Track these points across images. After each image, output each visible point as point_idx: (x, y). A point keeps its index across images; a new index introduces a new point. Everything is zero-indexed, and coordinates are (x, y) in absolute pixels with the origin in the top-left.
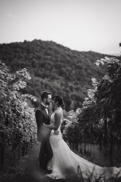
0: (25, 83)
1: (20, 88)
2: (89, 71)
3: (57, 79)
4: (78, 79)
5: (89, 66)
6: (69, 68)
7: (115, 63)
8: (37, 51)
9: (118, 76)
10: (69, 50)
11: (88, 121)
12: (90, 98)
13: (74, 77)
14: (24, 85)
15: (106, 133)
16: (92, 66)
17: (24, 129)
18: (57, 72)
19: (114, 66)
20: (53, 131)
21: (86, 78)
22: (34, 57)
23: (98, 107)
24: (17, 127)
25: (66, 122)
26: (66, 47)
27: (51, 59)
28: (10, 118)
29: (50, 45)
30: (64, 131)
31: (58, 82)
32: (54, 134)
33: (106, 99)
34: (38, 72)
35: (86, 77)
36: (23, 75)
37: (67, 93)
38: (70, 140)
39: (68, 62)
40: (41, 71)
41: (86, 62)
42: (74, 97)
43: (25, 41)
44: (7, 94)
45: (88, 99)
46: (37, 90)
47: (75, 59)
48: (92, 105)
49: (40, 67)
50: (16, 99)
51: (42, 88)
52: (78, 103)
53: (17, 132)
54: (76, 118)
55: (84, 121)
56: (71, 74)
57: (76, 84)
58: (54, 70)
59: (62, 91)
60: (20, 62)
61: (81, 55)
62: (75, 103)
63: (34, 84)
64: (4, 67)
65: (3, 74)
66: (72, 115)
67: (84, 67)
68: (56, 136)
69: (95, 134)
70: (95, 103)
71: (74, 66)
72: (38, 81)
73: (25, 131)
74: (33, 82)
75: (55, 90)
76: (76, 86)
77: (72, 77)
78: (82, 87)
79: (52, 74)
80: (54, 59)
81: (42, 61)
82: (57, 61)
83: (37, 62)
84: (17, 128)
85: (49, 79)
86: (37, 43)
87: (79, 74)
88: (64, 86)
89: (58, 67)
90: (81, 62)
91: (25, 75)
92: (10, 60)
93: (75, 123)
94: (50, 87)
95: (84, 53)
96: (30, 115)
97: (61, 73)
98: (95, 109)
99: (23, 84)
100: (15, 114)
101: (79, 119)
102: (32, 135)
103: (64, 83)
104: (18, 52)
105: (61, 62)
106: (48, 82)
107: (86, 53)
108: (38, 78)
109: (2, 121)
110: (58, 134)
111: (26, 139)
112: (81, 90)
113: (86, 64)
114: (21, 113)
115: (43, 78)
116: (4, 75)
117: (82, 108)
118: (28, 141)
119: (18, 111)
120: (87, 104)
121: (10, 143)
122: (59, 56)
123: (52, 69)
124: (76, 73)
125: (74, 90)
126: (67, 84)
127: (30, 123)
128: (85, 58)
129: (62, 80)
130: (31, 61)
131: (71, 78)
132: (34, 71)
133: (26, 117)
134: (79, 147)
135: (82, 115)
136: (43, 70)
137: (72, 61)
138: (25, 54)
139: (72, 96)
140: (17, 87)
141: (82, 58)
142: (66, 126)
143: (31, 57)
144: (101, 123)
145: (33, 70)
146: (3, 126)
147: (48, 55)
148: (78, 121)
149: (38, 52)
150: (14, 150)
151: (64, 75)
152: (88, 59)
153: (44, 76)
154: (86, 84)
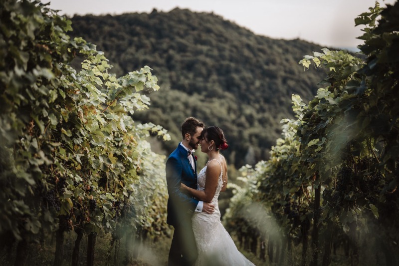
0: (146, 100)
1: (135, 108)
2: (291, 83)
3: (221, 97)
4: (267, 101)
5: (291, 72)
6: (248, 75)
7: (344, 63)
8: (178, 34)
9: (347, 90)
10: (249, 34)
11: (280, 189)
12: (287, 139)
13: (258, 94)
14: (145, 104)
15: (317, 216)
16: (299, 72)
17: (139, 198)
18: (220, 82)
19: (343, 69)
20: (201, 204)
21: (283, 99)
22: (172, 47)
23: (303, 158)
24: (124, 193)
25: (234, 192)
26: (244, 28)
27: (210, 53)
28: (110, 172)
29: (208, 21)
30: (228, 210)
31: (222, 105)
32: (203, 211)
33: (321, 140)
34: (178, 79)
35: (284, 96)
36: (143, 79)
37: (240, 129)
38: (240, 230)
39: (247, 61)
40: (187, 78)
41: (285, 63)
42: (254, 139)
43: (155, 10)
44: (106, 119)
45: (283, 141)
46: (175, 120)
47: (261, 54)
48: (291, 154)
49: (183, 68)
50: (125, 132)
53: (125, 202)
54: (255, 182)
55: (271, 190)
56: (252, 88)
57: (262, 110)
58: (214, 77)
59: (229, 125)
60: (141, 56)
61: (275, 47)
62: (256, 152)
63: (168, 105)
64: (102, 60)
65: (99, 76)
66: (246, 177)
67: (282, 73)
68: (208, 215)
69: (293, 219)
70: (296, 150)
71: (258, 71)
72: (177, 99)
73: (141, 202)
74: (167, 102)
75: (215, 121)
76: (260, 116)
77: (252, 94)
78: (275, 117)
79: (209, 85)
80: (216, 53)
81: (189, 57)
82: (222, 57)
83: (178, 57)
84: (125, 196)
85: (202, 97)
86: (180, 16)
87: (270, 88)
88: (235, 112)
89: (223, 72)
90: (274, 63)
91: (147, 80)
92: (120, 50)
93: (252, 192)
94: (204, 113)
95: (282, 43)
96: (153, 171)
97: (229, 86)
98: (297, 162)
99: (142, 100)
100: (120, 165)
101: (262, 184)
102: (157, 213)
103: (234, 106)
104: (138, 34)
105: (231, 59)
106: (200, 104)
107: (287, 42)
108: (176, 93)
109: (93, 176)
110: (211, 211)
111: (143, 220)
112: (271, 125)
113: (285, 66)
114: (136, 163)
115: (190, 93)
116: (101, 78)
117: (270, 161)
118: (147, 225)
119: (128, 157)
120: (279, 153)
121: (108, 225)
122: (227, 46)
123: (209, 74)
124: (262, 85)
125: (256, 123)
126: (241, 110)
127: (154, 188)
128: (284, 54)
129: (232, 100)
130: (165, 55)
131: (252, 97)
132: (170, 77)
133: (145, 173)
134: (258, 247)
135: (268, 175)
136: (191, 75)
137: (254, 60)
138: (153, 40)
139: (251, 136)
140: (130, 107)
141: (279, 53)
142: (233, 199)
143: (165, 46)
144: (308, 194)
145: (167, 74)
146: (94, 187)
147: (204, 43)
148: (259, 188)
149: (182, 37)
150: (116, 241)
151: (235, 89)
152: (290, 57)
153: (191, 90)
154: (283, 112)
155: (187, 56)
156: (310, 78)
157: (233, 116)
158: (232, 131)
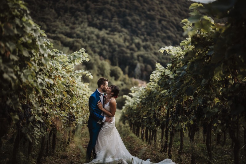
2: (164, 23)
3: (120, 32)
4: (149, 34)
5: (164, 16)
6: (137, 18)
13: (143, 30)
16: (169, 16)
18: (119, 22)
19: (177, 59)
21: (159, 33)
24: (70, 110)
27: (113, 3)
28: (64, 100)
31: (120, 36)
33: (167, 91)
34: (93, 20)
35: (159, 31)
36: (81, 56)
37: (132, 52)
38: (130, 121)
39: (136, 8)
40: (98, 19)
41: (160, 10)
42: (140, 58)
47: (146, 4)
49: (96, 13)
51: (98, 43)
52: (146, 67)
54: (139, 97)
55: (146, 104)
56: (140, 26)
57: (145, 40)
58: (116, 19)
59: (124, 49)
62: (141, 66)
63: (86, 36)
66: (134, 93)
67: (159, 17)
69: (156, 122)
71: (143, 15)
72: (92, 33)
74: (86, 34)
75: (116, 47)
76: (144, 44)
77: (140, 29)
78: (153, 45)
79: (112, 24)
80: (117, 3)
81: (100, 6)
82: (121, 6)
83: (92, 6)
85: (107, 31)
87: (151, 26)
88: (128, 42)
89: (121, 15)
90: (154, 10)
93: (137, 103)
94: (109, 42)
97: (125, 24)
100: (68, 96)
103: (128, 37)
105: (127, 7)
106: (106, 36)
108: (91, 29)
112: (151, 49)
113: (160, 12)
115: (100, 29)
119: (72, 92)
123: (113, 17)
124: (146, 24)
125: (142, 48)
126: (132, 40)
128: (159, 4)
129: (126, 33)
131: (139, 32)
132: (88, 19)
134: (140, 131)
136: (101, 18)
137: (141, 8)
139: (138, 56)
141: (157, 4)
145: (86, 17)
148: (141, 102)
151: (129, 26)
152: (163, 6)
153: (101, 27)
154: (159, 41)
155: (98, 5)
156: (176, 20)
157: (127, 44)
158: (126, 53)
